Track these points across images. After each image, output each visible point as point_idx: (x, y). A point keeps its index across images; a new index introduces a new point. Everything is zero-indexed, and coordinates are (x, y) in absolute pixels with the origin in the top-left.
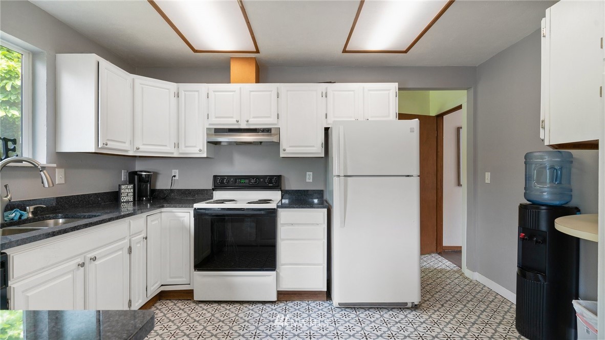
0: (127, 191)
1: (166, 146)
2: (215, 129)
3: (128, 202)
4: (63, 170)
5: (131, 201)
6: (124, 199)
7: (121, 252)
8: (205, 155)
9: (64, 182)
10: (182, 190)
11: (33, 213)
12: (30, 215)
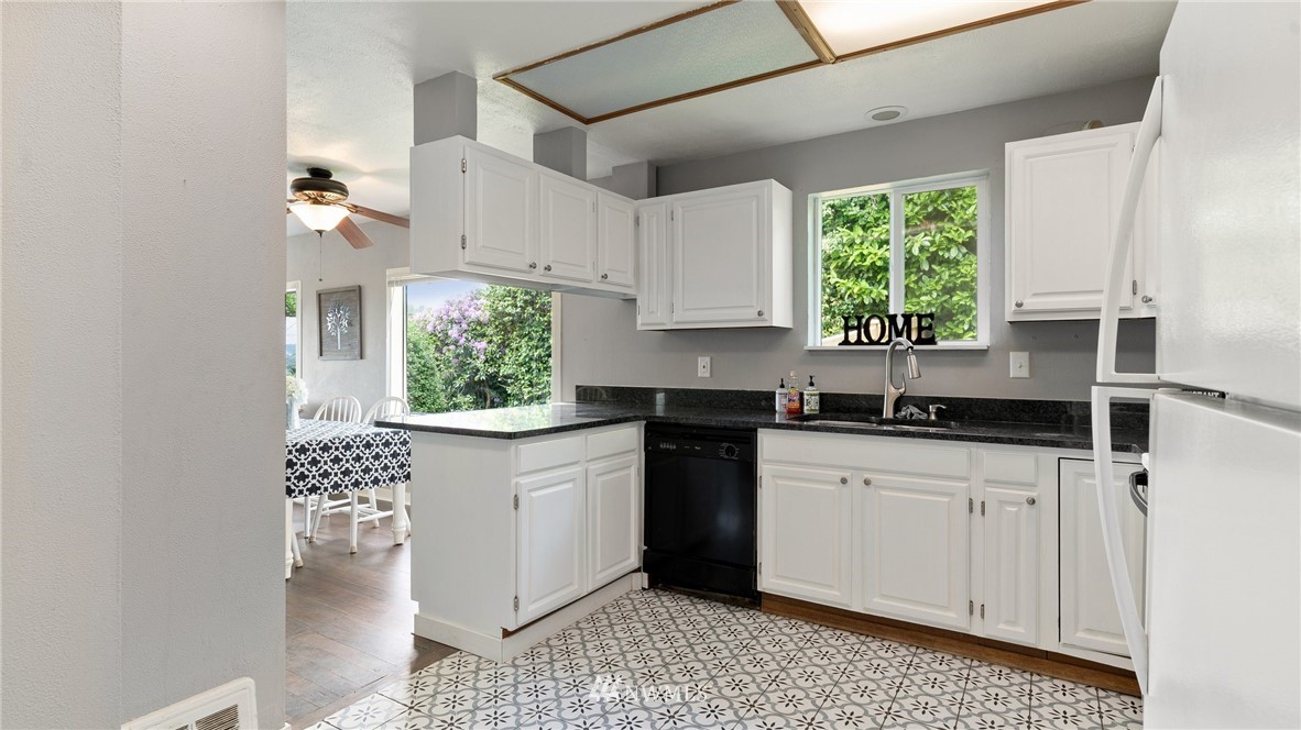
4: (1027, 354)
7: (946, 500)
9: (1027, 375)
11: (936, 414)
12: (933, 417)
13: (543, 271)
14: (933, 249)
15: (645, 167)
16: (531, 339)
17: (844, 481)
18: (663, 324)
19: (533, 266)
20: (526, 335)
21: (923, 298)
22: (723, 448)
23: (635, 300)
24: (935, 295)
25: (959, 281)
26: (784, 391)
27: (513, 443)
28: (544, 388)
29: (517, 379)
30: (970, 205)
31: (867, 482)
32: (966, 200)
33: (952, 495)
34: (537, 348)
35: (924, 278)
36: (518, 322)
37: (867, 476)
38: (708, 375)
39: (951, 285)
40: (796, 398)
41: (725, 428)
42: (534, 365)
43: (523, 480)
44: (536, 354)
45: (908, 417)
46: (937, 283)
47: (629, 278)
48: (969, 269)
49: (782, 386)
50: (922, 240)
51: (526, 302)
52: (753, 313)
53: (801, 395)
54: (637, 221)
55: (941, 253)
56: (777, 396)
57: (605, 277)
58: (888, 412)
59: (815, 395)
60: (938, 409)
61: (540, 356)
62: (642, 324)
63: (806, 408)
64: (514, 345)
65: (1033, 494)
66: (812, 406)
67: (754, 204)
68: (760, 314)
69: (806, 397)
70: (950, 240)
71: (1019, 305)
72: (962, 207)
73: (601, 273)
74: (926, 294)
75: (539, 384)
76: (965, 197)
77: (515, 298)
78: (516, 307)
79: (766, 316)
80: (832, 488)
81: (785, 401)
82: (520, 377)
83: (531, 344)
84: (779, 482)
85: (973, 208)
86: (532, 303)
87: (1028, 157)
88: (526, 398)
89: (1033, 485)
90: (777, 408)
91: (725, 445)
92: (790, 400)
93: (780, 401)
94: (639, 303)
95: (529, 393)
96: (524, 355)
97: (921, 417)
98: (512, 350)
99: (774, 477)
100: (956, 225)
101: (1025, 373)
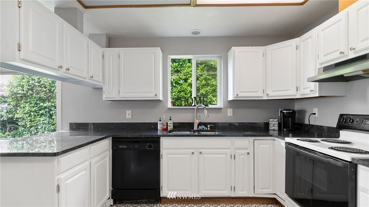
0: (274, 123)
1: (289, 90)
2: (324, 67)
3: (274, 130)
4: (232, 109)
5: (277, 130)
6: (271, 128)
8: (317, 95)
9: (232, 115)
10: (318, 126)
11: (210, 128)
12: (209, 129)
13: (65, 71)
14: (176, 80)
15: (105, 36)
16: (31, 103)
17: (193, 153)
18: (115, 98)
19: (61, 67)
20: (28, 102)
21: (173, 94)
22: (147, 145)
23: (102, 88)
24: (176, 93)
25: (182, 90)
26: (161, 122)
27: (56, 158)
28: (38, 122)
29: (24, 119)
30: (185, 69)
31: (201, 153)
32: (184, 68)
33: (226, 154)
34: (34, 107)
35: (174, 88)
36: (24, 96)
37: (200, 151)
38: (130, 117)
39: (180, 90)
40: (165, 125)
41: (148, 138)
42: (32, 114)
43: (62, 176)
44: (33, 109)
45: (202, 129)
46: (177, 90)
47: (100, 79)
48: (185, 86)
49: (160, 121)
50: (174, 77)
51: (28, 89)
52: (153, 95)
53: (167, 123)
54: (103, 56)
55: (178, 81)
56: (159, 124)
57: (92, 77)
58: (195, 128)
59: (172, 123)
60: (211, 126)
61: (35, 110)
62: (105, 98)
63: (169, 128)
64: (22, 106)
65: (248, 151)
66: (170, 127)
67: (153, 55)
68: (156, 95)
69: (169, 124)
70: (181, 78)
71: (237, 95)
72: (183, 70)
73: (90, 75)
74: (174, 93)
75: (35, 121)
76: (184, 67)
77: (23, 87)
78: (23, 91)
79: (158, 96)
80: (188, 156)
81: (161, 126)
82: (25, 118)
83: (31, 105)
84: (169, 156)
85: (186, 70)
86: (32, 90)
87: (239, 52)
88: (28, 126)
89: (247, 148)
90: (158, 128)
91: (148, 144)
92: (163, 125)
93: (160, 126)
94: (104, 89)
95: (30, 124)
96: (27, 110)
97: (206, 129)
98: (21, 108)
99: (167, 154)
100: (182, 74)
101: (231, 115)
